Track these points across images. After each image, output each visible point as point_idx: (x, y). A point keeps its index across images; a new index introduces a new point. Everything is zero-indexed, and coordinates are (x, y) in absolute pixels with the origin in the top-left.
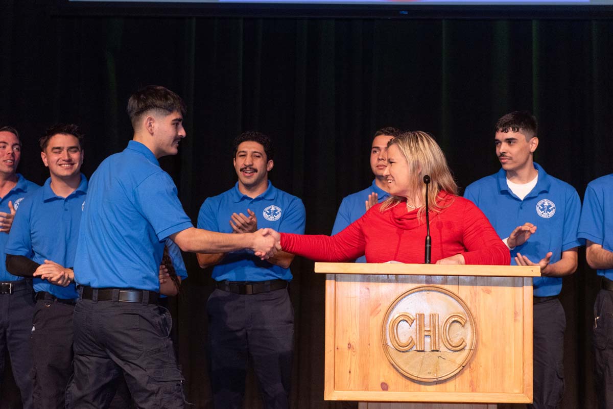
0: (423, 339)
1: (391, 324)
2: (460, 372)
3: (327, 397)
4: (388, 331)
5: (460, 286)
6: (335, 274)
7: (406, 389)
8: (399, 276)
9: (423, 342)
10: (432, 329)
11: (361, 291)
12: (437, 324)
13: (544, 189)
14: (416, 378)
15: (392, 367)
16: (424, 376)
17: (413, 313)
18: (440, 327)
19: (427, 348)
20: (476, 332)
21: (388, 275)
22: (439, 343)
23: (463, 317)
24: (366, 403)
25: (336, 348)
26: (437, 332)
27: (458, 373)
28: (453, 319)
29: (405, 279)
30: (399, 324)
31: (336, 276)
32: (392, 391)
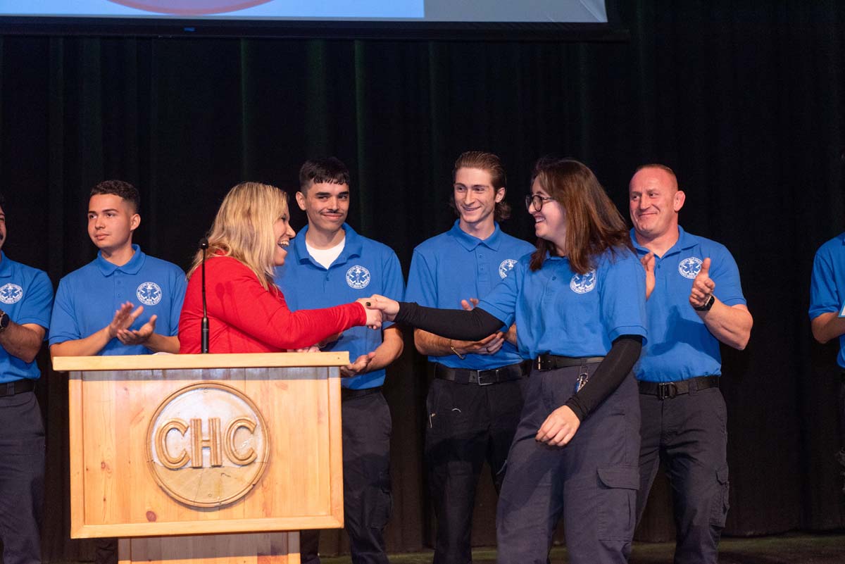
0: (200, 452)
1: (158, 434)
2: (249, 492)
3: (75, 535)
4: (153, 443)
5: (247, 381)
6: (82, 371)
7: (180, 518)
8: (168, 371)
9: (200, 457)
10: (212, 438)
11: (116, 392)
12: (218, 431)
13: (354, 253)
14: (192, 504)
15: (160, 491)
16: (202, 500)
17: (186, 418)
18: (222, 435)
19: (207, 464)
20: (269, 440)
21: (152, 369)
22: (221, 456)
23: (252, 421)
24: (128, 540)
25: (86, 470)
26: (218, 442)
27: (246, 494)
28: (239, 424)
29: (176, 374)
30: (169, 434)
31: (83, 374)
32: (162, 521)
